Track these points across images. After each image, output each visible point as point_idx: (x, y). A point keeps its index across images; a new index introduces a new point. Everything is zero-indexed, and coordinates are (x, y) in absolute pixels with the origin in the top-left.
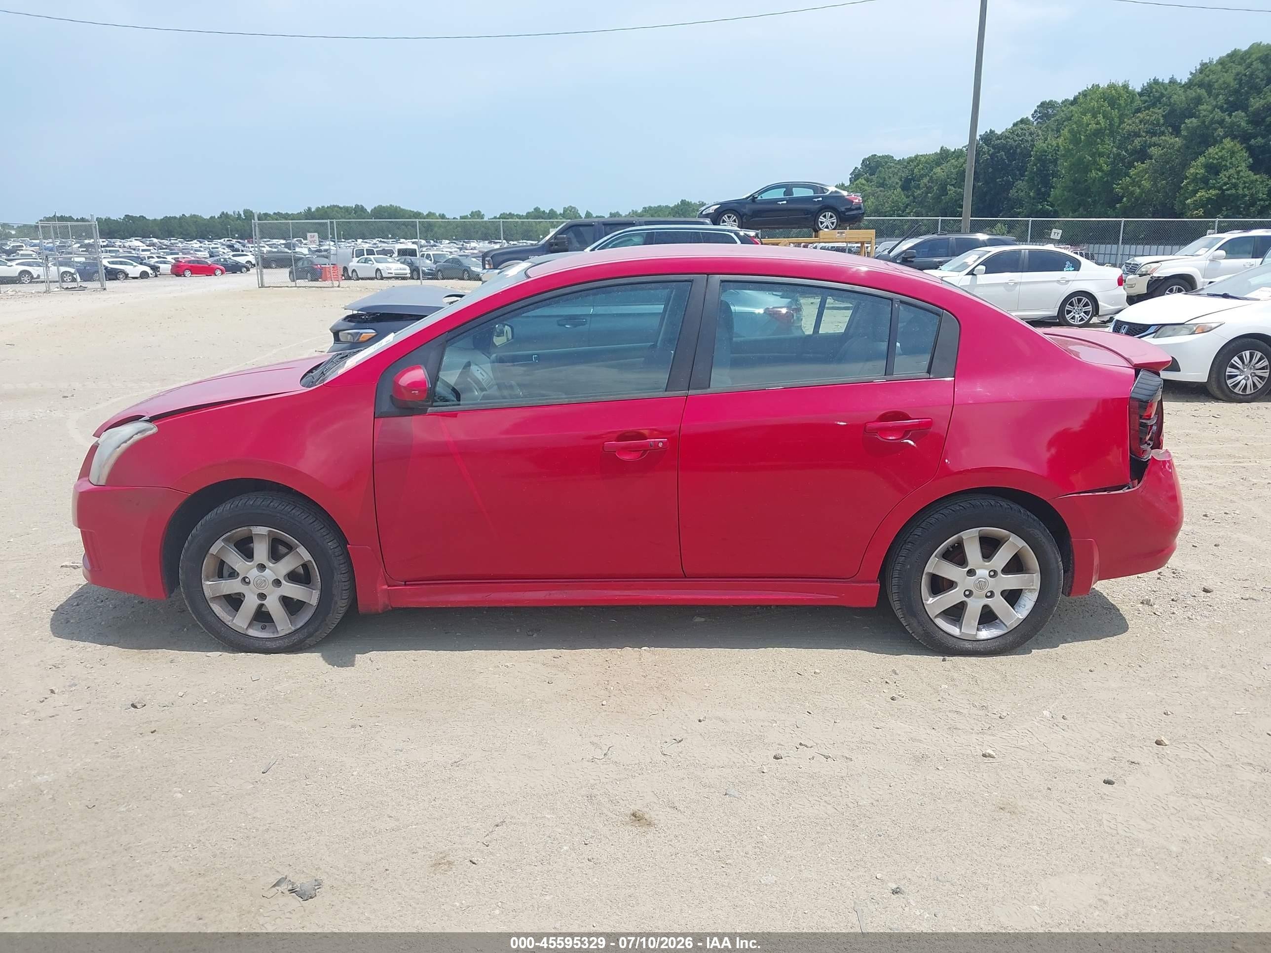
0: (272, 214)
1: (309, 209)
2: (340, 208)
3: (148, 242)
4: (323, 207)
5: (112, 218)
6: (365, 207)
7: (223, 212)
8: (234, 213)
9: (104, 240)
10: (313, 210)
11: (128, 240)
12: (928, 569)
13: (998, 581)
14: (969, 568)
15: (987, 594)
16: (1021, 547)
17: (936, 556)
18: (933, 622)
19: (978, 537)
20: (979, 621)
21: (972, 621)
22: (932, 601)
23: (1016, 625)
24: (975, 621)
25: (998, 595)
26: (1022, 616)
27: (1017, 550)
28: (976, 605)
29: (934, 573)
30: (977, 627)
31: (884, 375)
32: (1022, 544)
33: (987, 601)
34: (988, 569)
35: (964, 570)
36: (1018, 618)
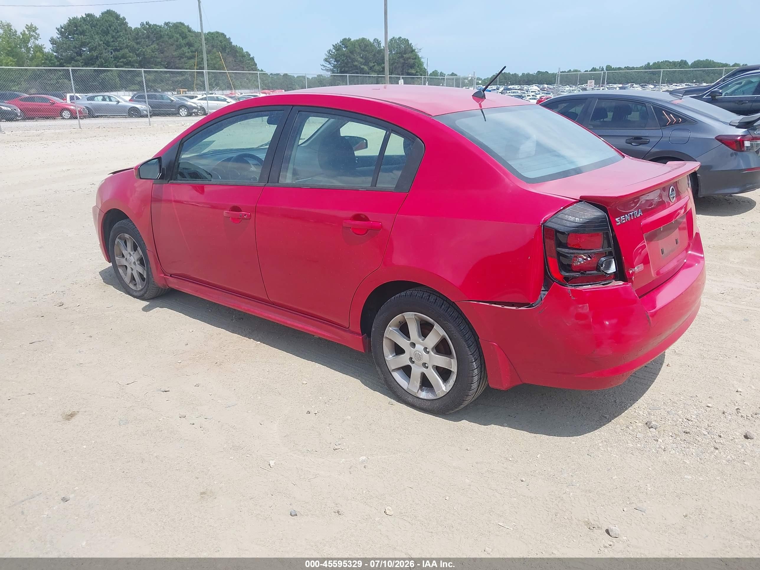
0: (623, 67)
1: (649, 64)
2: (670, 63)
3: (541, 87)
4: (658, 62)
5: (530, 73)
6: (688, 61)
7: (594, 67)
8: (600, 68)
9: (519, 86)
10: (651, 65)
11: (531, 86)
12: (386, 335)
13: (430, 357)
14: (411, 341)
15: (424, 365)
16: (442, 335)
17: (390, 326)
18: (391, 374)
19: (416, 319)
20: (420, 383)
21: (415, 382)
22: (390, 358)
23: (442, 396)
24: (417, 382)
25: (430, 367)
26: (446, 390)
27: (441, 337)
28: (417, 371)
29: (390, 338)
30: (418, 387)
31: (370, 185)
32: (442, 333)
33: (424, 370)
34: (423, 346)
35: (408, 342)
36: (443, 390)
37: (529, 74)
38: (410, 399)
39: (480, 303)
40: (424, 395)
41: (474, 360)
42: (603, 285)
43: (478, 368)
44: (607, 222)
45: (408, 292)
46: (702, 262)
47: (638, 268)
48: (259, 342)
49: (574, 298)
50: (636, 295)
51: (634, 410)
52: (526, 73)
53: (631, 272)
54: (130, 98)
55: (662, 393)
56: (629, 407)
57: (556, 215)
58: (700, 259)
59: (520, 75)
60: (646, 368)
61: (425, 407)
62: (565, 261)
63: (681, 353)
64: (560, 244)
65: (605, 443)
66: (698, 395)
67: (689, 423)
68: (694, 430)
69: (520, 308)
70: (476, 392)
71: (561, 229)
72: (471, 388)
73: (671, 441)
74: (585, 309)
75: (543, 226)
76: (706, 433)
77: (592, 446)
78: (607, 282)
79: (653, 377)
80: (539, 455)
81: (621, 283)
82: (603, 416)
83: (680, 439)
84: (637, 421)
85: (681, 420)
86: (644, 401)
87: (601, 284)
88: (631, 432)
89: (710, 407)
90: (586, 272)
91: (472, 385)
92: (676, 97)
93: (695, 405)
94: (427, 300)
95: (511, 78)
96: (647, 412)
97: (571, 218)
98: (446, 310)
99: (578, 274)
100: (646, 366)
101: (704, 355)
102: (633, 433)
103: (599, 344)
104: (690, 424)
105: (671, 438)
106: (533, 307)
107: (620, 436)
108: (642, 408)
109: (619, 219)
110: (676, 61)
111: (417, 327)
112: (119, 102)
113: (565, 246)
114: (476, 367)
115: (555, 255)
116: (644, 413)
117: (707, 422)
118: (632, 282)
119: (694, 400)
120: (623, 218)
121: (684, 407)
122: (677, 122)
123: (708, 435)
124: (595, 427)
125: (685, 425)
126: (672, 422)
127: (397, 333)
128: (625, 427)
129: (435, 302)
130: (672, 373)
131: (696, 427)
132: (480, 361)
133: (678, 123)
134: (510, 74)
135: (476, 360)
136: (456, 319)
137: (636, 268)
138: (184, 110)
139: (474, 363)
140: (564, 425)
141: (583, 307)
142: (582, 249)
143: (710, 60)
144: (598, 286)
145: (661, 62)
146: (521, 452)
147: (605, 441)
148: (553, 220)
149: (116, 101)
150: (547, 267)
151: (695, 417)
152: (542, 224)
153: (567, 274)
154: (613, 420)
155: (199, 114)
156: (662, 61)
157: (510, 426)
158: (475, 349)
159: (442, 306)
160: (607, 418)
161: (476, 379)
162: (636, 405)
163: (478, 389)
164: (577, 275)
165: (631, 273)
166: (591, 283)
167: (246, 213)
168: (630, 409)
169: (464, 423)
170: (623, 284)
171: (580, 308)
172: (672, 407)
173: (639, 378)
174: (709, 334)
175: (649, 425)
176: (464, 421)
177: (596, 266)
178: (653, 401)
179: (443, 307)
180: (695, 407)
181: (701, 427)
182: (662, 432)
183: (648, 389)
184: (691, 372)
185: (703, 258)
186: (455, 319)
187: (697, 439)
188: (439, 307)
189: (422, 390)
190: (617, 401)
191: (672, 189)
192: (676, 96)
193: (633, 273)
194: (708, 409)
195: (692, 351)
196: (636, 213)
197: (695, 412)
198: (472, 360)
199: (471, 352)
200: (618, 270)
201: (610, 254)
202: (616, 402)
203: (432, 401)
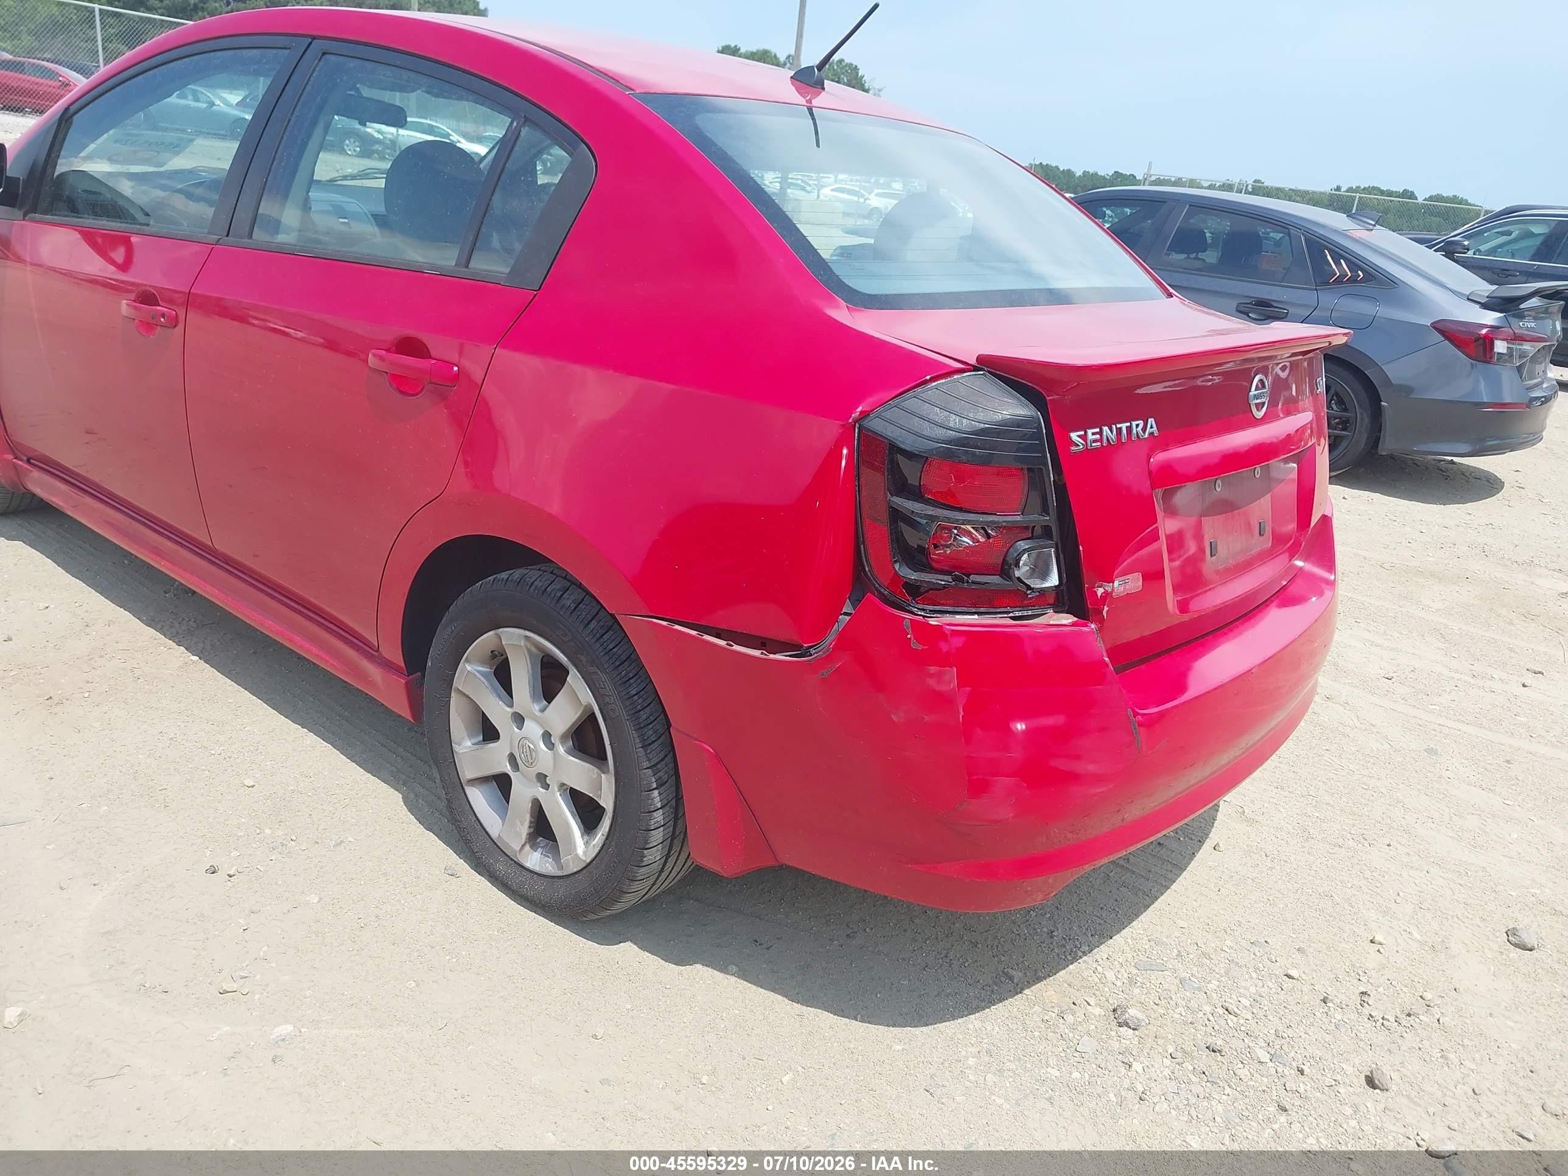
6: (1418, 193)
12: (457, 683)
13: (556, 757)
14: (516, 709)
15: (542, 779)
16: (584, 703)
17: (467, 660)
18: (463, 789)
19: (529, 651)
20: (530, 827)
21: (518, 822)
22: (465, 748)
23: (575, 870)
24: (522, 824)
25: (554, 787)
26: (586, 856)
27: (582, 709)
28: (523, 791)
29: (467, 693)
30: (524, 836)
31: (454, 264)
32: (587, 697)
33: (540, 792)
34: (541, 725)
35: (508, 709)
36: (577, 855)
37: (1096, 174)
38: (501, 867)
39: (677, 627)
40: (535, 860)
41: (655, 785)
42: (1014, 618)
43: (667, 808)
44: (1041, 439)
45: (517, 573)
46: (1328, 594)
47: (1125, 584)
48: (196, 658)
49: (919, 647)
50: (1107, 659)
51: (1095, 965)
52: (1091, 171)
53: (1100, 591)
54: (240, 98)
55: (1181, 923)
56: (1085, 954)
57: (897, 401)
58: (1323, 586)
59: (1079, 173)
60: (1158, 848)
61: (531, 894)
62: (913, 538)
63: (1256, 817)
64: (902, 488)
65: (987, 1059)
66: (1269, 941)
67: (1229, 1021)
68: (1237, 1044)
69: (772, 656)
70: (662, 871)
71: (908, 442)
72: (642, 861)
73: (1167, 1072)
74: (949, 679)
75: (859, 428)
76: (1265, 1057)
77: (946, 1064)
78: (1030, 613)
79: (1170, 876)
80: (791, 1075)
81: (1067, 619)
82: (1006, 974)
83: (1191, 1068)
84: (1092, 1001)
85: (1208, 1009)
86: (1129, 940)
87: (1011, 615)
88: (1067, 1031)
89: (1293, 978)
90: (968, 576)
91: (645, 852)
92: (1360, 225)
93: (1256, 969)
94: (556, 599)
95: (1059, 178)
96: (1126, 975)
97: (938, 415)
98: (598, 636)
99: (946, 578)
100: (1159, 844)
101: (1312, 831)
102: (1071, 1035)
103: (979, 787)
104: (1231, 1024)
105: (1167, 1062)
106: (811, 655)
107: (1032, 1042)
108: (1116, 963)
109: (1079, 436)
110: (1394, 190)
111: (530, 671)
112: (214, 104)
113: (917, 494)
114: (659, 805)
115: (884, 518)
116: (1117, 978)
117: (1276, 1020)
118: (1100, 621)
119: (1258, 954)
120: (1093, 434)
121: (1227, 973)
122: (1353, 280)
123: (1270, 1064)
124: (975, 1003)
125: (1216, 1027)
126: (1184, 1014)
127: (484, 681)
128: (1054, 1015)
129: (575, 609)
130: (1220, 869)
131: (1242, 1035)
132: (674, 789)
133: (1356, 281)
134: (1059, 169)
135: (662, 785)
136: (622, 663)
137: (1116, 583)
138: (354, 142)
139: (656, 793)
140: (891, 989)
141: (939, 676)
142: (961, 510)
143: (1462, 198)
144: (1000, 621)
145: (1364, 188)
146: (744, 1059)
147: (989, 1053)
148: (888, 414)
149: (207, 102)
150: (862, 546)
151: (1247, 1003)
152: (855, 422)
153: (913, 576)
154: (1028, 988)
155: (387, 157)
156: (1367, 186)
157: (744, 975)
158: (662, 755)
159: (589, 623)
160: (1015, 981)
161: (657, 836)
162: (1102, 952)
163: (664, 866)
164: (942, 580)
165: (1099, 594)
166: (982, 610)
167: (165, 309)
168: (1085, 961)
169: (627, 950)
170: (1074, 624)
171: (932, 675)
172: (1195, 969)
173: (1134, 873)
174: (1335, 777)
175: (1119, 1017)
176: (629, 943)
177: (1000, 561)
178: (1152, 943)
179: (593, 625)
180: (1254, 975)
181: (1256, 1038)
182: (1149, 1042)
183: (1147, 907)
184: (1270, 873)
185: (1332, 584)
186: (617, 663)
187: (1238, 1072)
188: (582, 626)
189: (534, 847)
190: (1055, 933)
191: (1261, 381)
192: (1359, 222)
193: (1106, 594)
194: (1288, 984)
195: (1285, 815)
196: (1137, 426)
197: (1253, 989)
198: (650, 783)
199: (649, 760)
200: (1065, 580)
201: (1047, 532)
202: (1052, 937)
203: (550, 880)
